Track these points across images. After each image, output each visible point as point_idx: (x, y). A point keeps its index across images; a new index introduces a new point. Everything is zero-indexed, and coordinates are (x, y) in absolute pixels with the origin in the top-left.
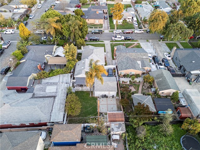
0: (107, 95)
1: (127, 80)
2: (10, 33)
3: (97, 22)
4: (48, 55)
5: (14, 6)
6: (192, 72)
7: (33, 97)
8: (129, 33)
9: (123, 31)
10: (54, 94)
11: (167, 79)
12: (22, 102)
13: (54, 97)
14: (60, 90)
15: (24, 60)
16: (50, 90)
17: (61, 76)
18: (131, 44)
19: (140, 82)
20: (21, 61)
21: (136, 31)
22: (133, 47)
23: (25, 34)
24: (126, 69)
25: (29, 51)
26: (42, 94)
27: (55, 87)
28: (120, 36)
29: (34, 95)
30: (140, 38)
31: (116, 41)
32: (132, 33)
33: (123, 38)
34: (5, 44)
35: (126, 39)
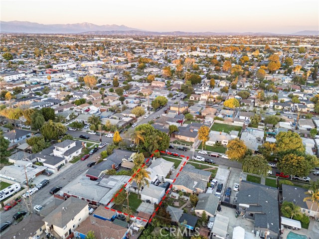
0: (150, 201)
1: (177, 196)
2: (110, 136)
3: (188, 139)
4: (124, 159)
5: (125, 115)
6: (240, 205)
7: (98, 185)
8: (215, 156)
9: (208, 153)
10: (111, 187)
11: (208, 202)
12: (89, 185)
13: (111, 189)
14: (117, 186)
15: (106, 159)
16: (111, 183)
17: (125, 176)
18: (208, 167)
19: (188, 200)
20: (104, 160)
21: (223, 156)
22: (207, 170)
23: (117, 140)
24: (178, 184)
25: (113, 153)
26: (104, 184)
27: (115, 183)
28: (200, 157)
29: (99, 183)
30: (223, 163)
31: (195, 161)
32: (218, 157)
33: (203, 159)
34: (101, 145)
35: (206, 161)
